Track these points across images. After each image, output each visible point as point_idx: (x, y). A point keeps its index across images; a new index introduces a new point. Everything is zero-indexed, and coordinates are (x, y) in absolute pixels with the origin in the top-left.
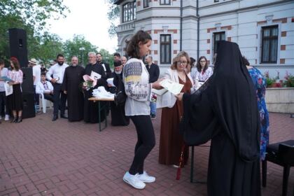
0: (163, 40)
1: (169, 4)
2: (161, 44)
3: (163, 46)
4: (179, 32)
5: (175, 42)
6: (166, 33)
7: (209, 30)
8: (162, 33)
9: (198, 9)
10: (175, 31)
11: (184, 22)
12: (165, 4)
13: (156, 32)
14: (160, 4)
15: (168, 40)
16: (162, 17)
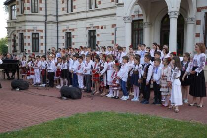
0: (34, 36)
1: (38, 12)
2: (33, 39)
3: (34, 41)
4: (44, 31)
5: (42, 38)
6: (35, 31)
7: (63, 30)
8: (33, 32)
9: (57, 16)
10: (42, 31)
11: (47, 25)
12: (35, 12)
13: (29, 31)
14: (32, 12)
15: (37, 36)
16: (32, 21)
